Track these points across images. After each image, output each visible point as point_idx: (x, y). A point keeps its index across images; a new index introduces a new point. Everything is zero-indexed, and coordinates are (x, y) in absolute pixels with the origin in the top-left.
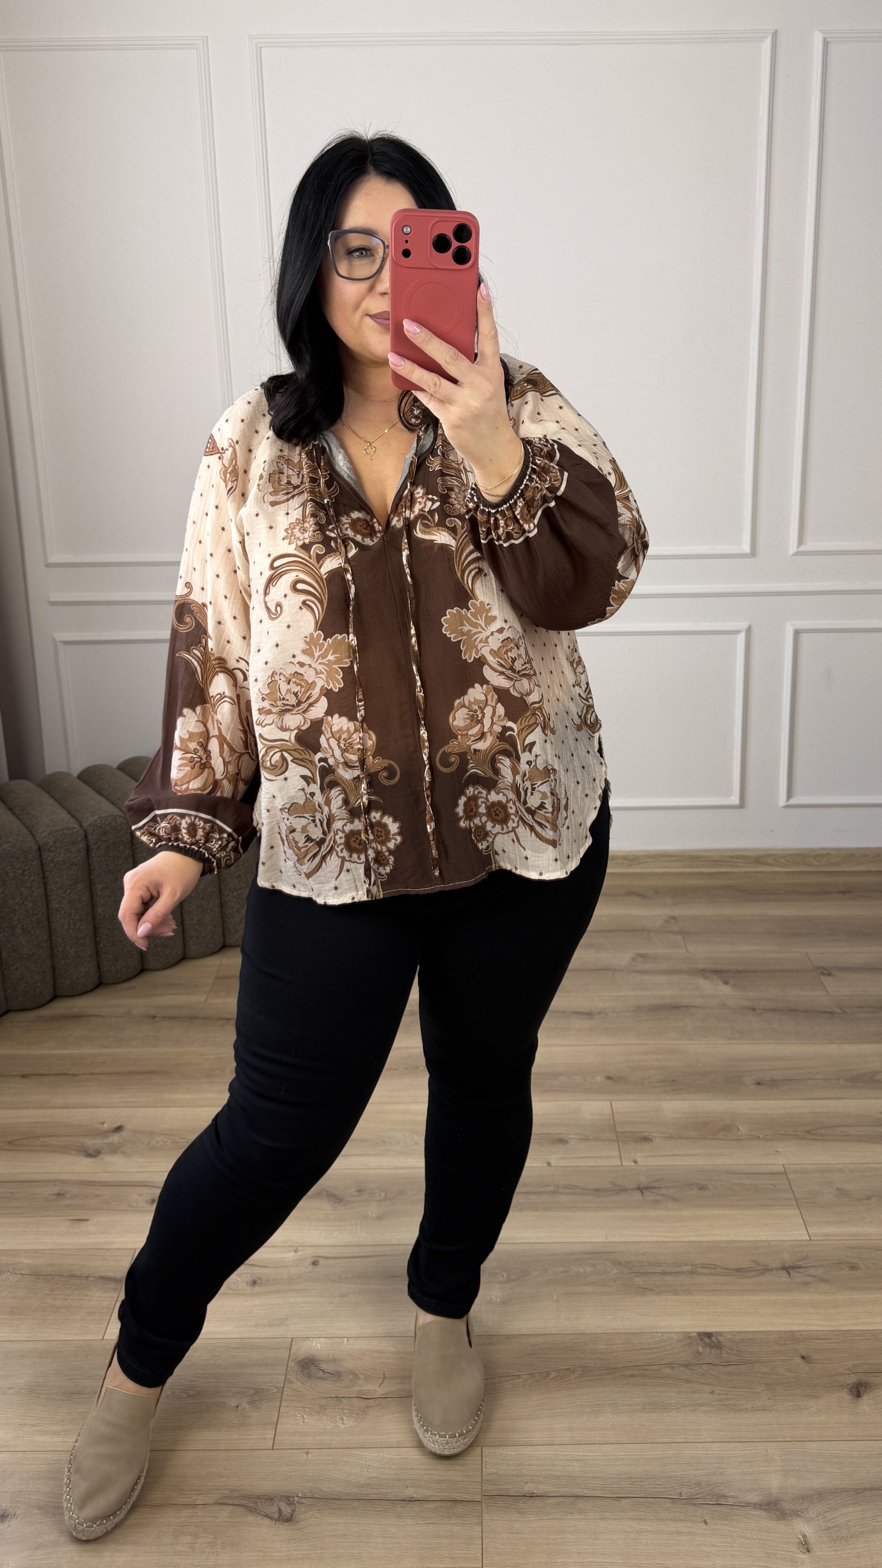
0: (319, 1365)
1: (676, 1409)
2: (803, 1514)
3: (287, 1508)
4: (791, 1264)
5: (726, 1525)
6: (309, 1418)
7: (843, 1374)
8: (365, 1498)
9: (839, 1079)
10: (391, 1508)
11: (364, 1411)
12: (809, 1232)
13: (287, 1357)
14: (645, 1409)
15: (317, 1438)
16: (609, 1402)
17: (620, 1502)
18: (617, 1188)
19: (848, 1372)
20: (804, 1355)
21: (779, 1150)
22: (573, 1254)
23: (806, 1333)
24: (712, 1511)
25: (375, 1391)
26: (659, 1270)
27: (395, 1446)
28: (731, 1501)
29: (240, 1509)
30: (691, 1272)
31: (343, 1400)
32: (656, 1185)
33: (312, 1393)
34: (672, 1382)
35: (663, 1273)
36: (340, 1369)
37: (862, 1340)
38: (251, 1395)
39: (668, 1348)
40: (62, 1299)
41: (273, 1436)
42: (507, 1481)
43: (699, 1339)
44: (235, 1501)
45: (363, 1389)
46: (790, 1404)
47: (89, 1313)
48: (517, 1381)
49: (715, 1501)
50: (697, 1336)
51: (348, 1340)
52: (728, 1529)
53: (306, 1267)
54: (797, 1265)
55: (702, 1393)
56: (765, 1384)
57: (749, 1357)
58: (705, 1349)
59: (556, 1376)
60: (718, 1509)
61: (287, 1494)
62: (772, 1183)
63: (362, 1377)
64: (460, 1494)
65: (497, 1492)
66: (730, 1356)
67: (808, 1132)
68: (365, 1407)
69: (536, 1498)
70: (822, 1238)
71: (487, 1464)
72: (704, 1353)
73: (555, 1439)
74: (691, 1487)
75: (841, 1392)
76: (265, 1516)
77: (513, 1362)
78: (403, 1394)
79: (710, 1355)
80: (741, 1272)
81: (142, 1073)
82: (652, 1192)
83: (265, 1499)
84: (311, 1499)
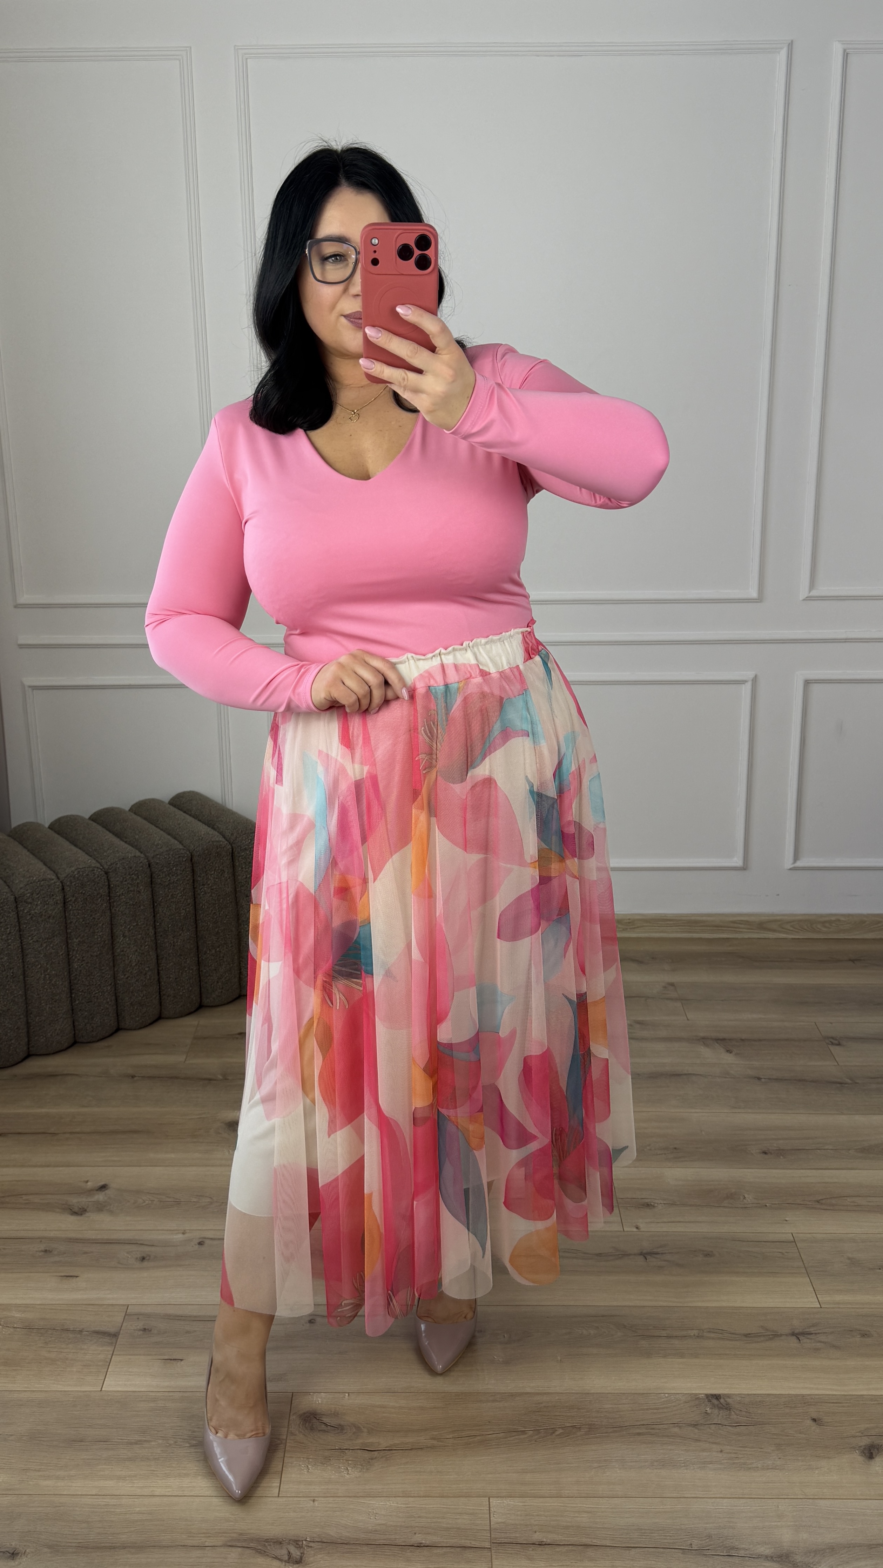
0: (321, 1419)
1: (684, 1466)
3: (297, 1551)
4: (801, 1331)
6: (314, 1468)
7: (855, 1437)
8: (373, 1543)
9: (849, 1150)
10: (400, 1552)
11: (369, 1462)
12: (819, 1300)
13: (289, 1411)
14: (653, 1465)
15: (323, 1487)
16: (617, 1458)
17: (630, 1551)
18: (619, 1253)
19: (860, 1434)
20: (814, 1418)
21: (787, 1219)
22: (575, 1317)
23: (817, 1397)
24: (723, 1561)
25: (379, 1444)
26: (664, 1333)
27: (401, 1495)
28: (742, 1553)
29: (248, 1552)
30: (698, 1337)
31: (346, 1451)
32: (658, 1251)
33: (315, 1445)
34: (679, 1441)
35: (668, 1337)
36: (342, 1423)
37: (874, 1404)
39: (675, 1408)
40: (57, 1352)
41: (278, 1486)
42: (514, 1530)
43: (707, 1400)
44: (243, 1543)
45: (366, 1441)
46: (801, 1463)
47: (85, 1365)
48: (522, 1437)
49: (726, 1553)
50: (705, 1398)
51: (349, 1395)
53: (303, 1325)
54: (807, 1331)
55: (710, 1451)
56: (775, 1445)
57: (758, 1419)
58: (713, 1410)
59: (561, 1433)
60: (729, 1560)
61: (296, 1538)
62: (780, 1251)
63: (365, 1430)
64: (469, 1542)
65: (506, 1540)
66: (738, 1417)
67: (818, 1202)
68: (369, 1459)
69: (545, 1546)
70: (831, 1306)
71: (495, 1513)
72: (712, 1413)
73: (562, 1492)
74: (701, 1539)
75: (853, 1453)
76: (273, 1558)
77: (517, 1418)
78: (408, 1447)
79: (717, 1416)
80: (749, 1337)
81: (124, 1132)
82: (655, 1258)
83: (273, 1542)
84: (319, 1544)
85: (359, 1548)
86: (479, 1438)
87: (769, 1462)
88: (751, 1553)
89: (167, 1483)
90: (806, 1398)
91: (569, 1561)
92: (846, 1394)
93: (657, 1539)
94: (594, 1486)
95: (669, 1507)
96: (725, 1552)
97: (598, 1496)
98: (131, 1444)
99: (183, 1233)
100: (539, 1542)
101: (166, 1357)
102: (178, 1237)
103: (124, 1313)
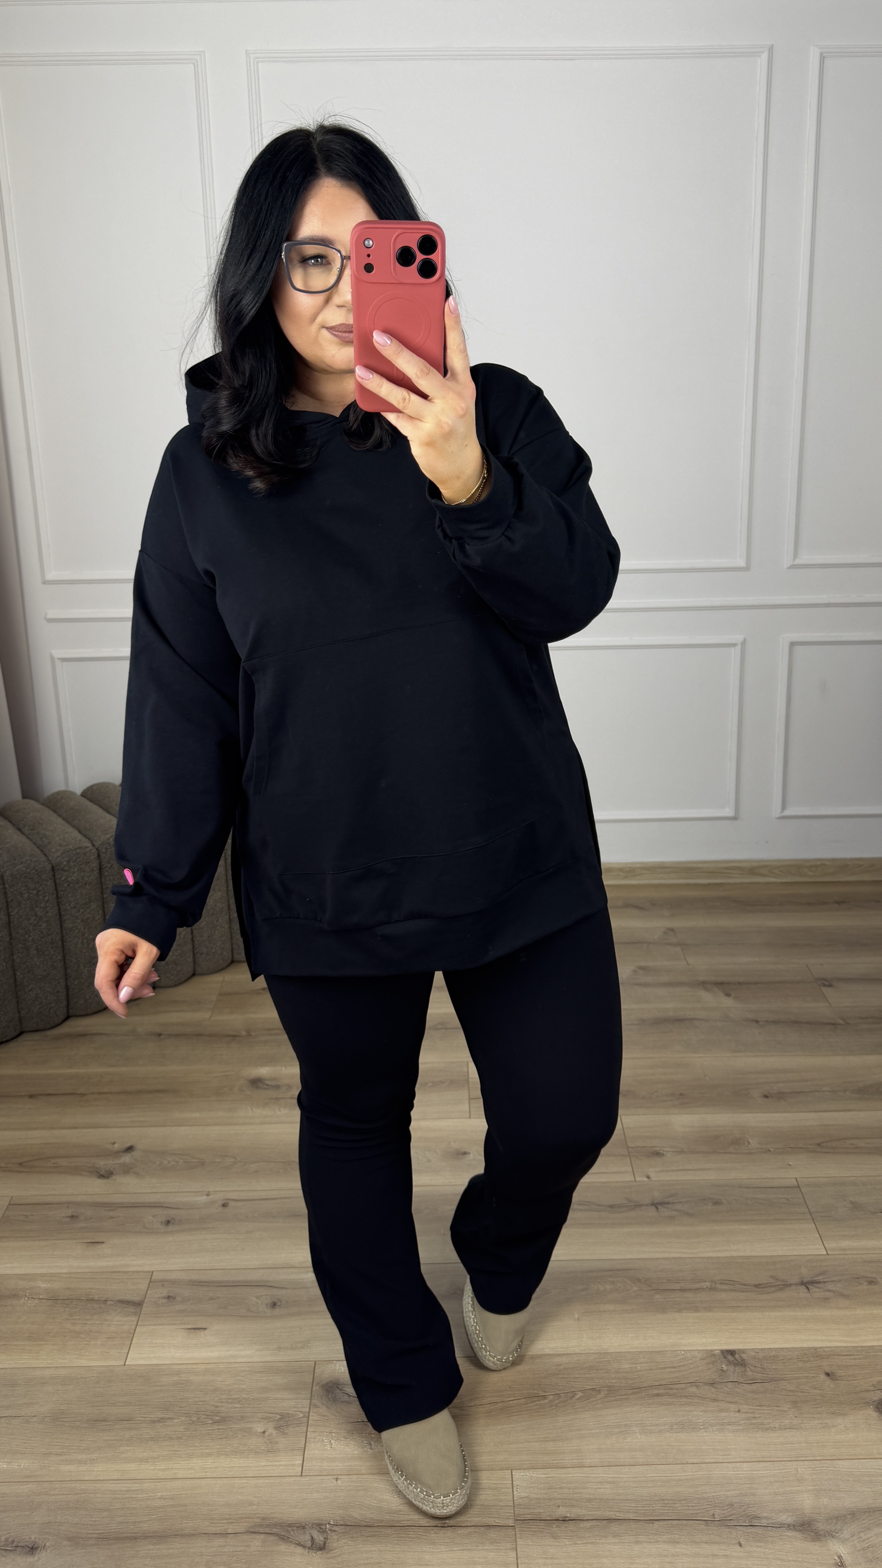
0: (344, 1389)
1: (703, 1428)
2: (837, 1535)
3: (320, 1536)
4: (809, 1279)
5: (760, 1547)
6: (336, 1443)
7: (868, 1391)
8: (397, 1525)
9: (846, 1091)
10: (424, 1534)
12: (826, 1246)
13: (311, 1381)
14: (672, 1429)
15: (346, 1464)
16: (637, 1422)
17: (654, 1525)
18: (632, 1204)
19: (873, 1388)
20: (828, 1372)
21: (790, 1163)
22: (591, 1272)
23: (829, 1349)
24: (746, 1532)
26: (677, 1286)
28: (764, 1522)
29: (272, 1538)
30: (710, 1289)
32: (670, 1200)
33: (338, 1418)
34: (698, 1401)
35: (682, 1290)
38: (277, 1420)
39: (692, 1366)
40: (81, 1324)
41: (301, 1462)
42: (538, 1505)
43: (722, 1356)
44: (267, 1529)
46: (818, 1422)
47: (109, 1338)
48: (542, 1402)
49: (749, 1523)
50: (720, 1354)
52: (763, 1550)
54: (815, 1280)
55: (728, 1411)
56: (791, 1402)
58: (729, 1367)
59: (581, 1396)
60: (752, 1530)
61: (318, 1522)
62: (784, 1196)
64: (493, 1520)
65: (529, 1517)
66: (754, 1373)
67: (819, 1145)
69: (569, 1522)
70: (838, 1252)
71: (518, 1487)
72: (727, 1370)
73: (584, 1461)
74: (723, 1508)
75: (867, 1409)
76: (298, 1544)
77: (538, 1382)
79: (734, 1373)
80: (760, 1288)
81: (150, 1092)
82: (667, 1208)
83: (297, 1527)
84: (343, 1527)
85: (383, 1530)
86: (500, 1405)
87: (787, 1422)
88: (774, 1521)
89: (189, 1463)
90: (819, 1351)
91: (593, 1537)
92: (856, 1345)
93: (680, 1510)
94: (615, 1454)
95: (690, 1474)
96: (747, 1521)
97: (619, 1465)
98: (154, 1422)
99: (208, 1195)
100: (563, 1517)
101: (190, 1327)
102: (203, 1199)
103: (149, 1280)
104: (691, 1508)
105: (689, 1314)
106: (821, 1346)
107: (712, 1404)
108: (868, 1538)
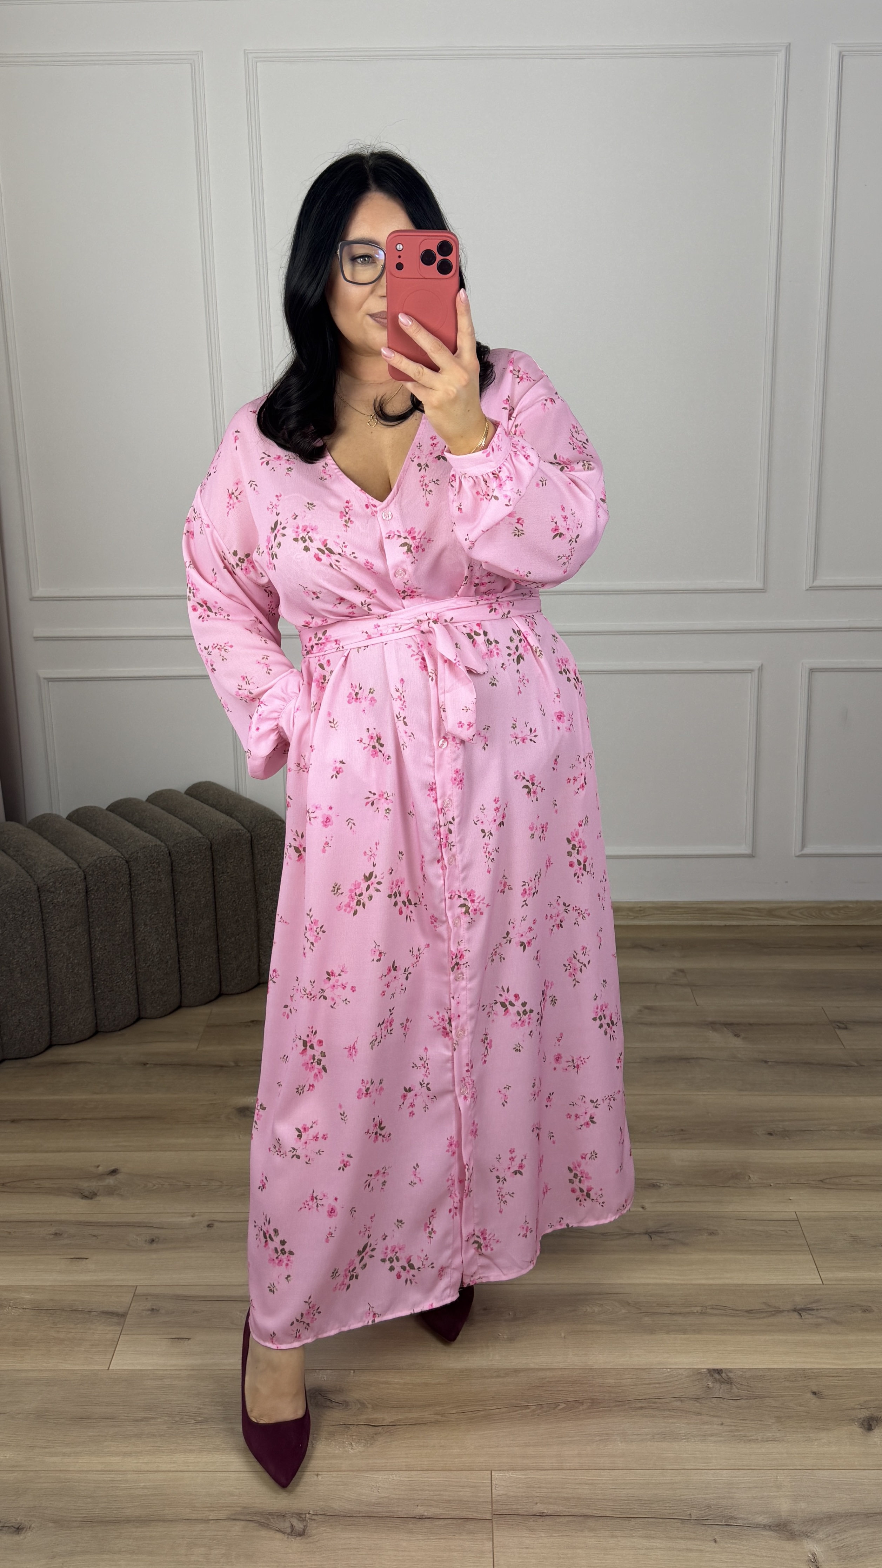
0: (327, 1395)
1: (685, 1439)
2: (812, 1535)
3: (299, 1524)
4: (802, 1307)
5: (735, 1544)
6: (318, 1443)
7: (854, 1409)
8: (376, 1515)
9: (854, 1130)
10: (402, 1524)
11: (373, 1437)
12: (822, 1276)
14: (654, 1438)
15: (327, 1462)
16: (619, 1432)
17: (630, 1522)
18: (625, 1232)
19: (860, 1407)
20: (815, 1391)
21: (791, 1198)
22: (580, 1294)
23: (817, 1371)
24: (722, 1531)
25: (384, 1420)
26: (667, 1310)
27: (404, 1469)
28: (740, 1523)
29: (252, 1524)
30: (701, 1313)
31: (351, 1427)
32: (664, 1229)
34: (681, 1414)
35: (673, 1314)
36: (347, 1399)
37: (874, 1377)
39: (677, 1383)
40: (65, 1332)
42: (516, 1502)
43: (709, 1375)
44: (247, 1517)
45: (371, 1417)
46: (802, 1435)
47: (93, 1345)
48: (524, 1411)
49: (725, 1523)
50: (706, 1372)
51: (354, 1372)
52: (738, 1546)
54: (808, 1307)
55: (712, 1424)
56: (775, 1417)
57: (759, 1392)
58: (715, 1384)
59: (564, 1408)
60: (728, 1529)
61: (299, 1511)
62: (783, 1229)
63: (370, 1406)
64: (470, 1513)
65: (507, 1512)
66: (740, 1390)
67: (822, 1181)
68: (374, 1434)
69: (547, 1517)
70: (834, 1283)
71: (497, 1486)
72: (714, 1388)
73: (564, 1464)
74: (701, 1509)
75: (852, 1425)
76: (277, 1530)
77: (521, 1394)
78: (412, 1422)
79: (720, 1390)
80: (752, 1313)
81: (135, 1118)
82: (660, 1237)
83: (278, 1516)
84: (323, 1517)
85: (362, 1520)
86: (482, 1413)
87: (770, 1434)
88: (749, 1522)
89: (173, 1457)
90: (807, 1372)
91: (569, 1531)
93: (658, 1510)
94: (595, 1459)
95: (669, 1478)
96: (723, 1521)
97: (600, 1469)
98: (137, 1421)
99: (193, 1216)
100: (540, 1513)
101: (174, 1336)
102: (189, 1219)
103: (132, 1295)
104: (668, 1508)
105: (677, 1336)
106: (809, 1367)
107: (695, 1417)
108: (843, 1539)
